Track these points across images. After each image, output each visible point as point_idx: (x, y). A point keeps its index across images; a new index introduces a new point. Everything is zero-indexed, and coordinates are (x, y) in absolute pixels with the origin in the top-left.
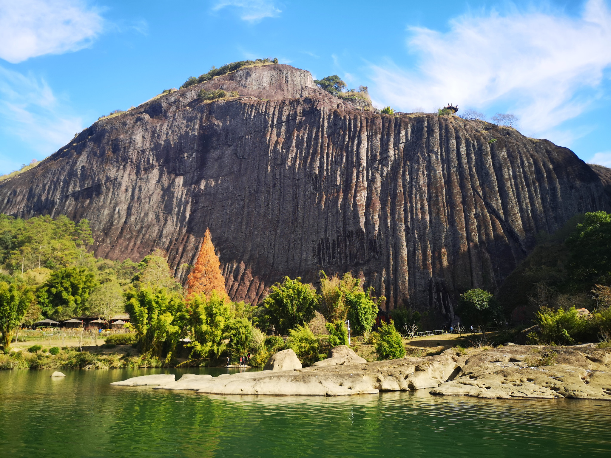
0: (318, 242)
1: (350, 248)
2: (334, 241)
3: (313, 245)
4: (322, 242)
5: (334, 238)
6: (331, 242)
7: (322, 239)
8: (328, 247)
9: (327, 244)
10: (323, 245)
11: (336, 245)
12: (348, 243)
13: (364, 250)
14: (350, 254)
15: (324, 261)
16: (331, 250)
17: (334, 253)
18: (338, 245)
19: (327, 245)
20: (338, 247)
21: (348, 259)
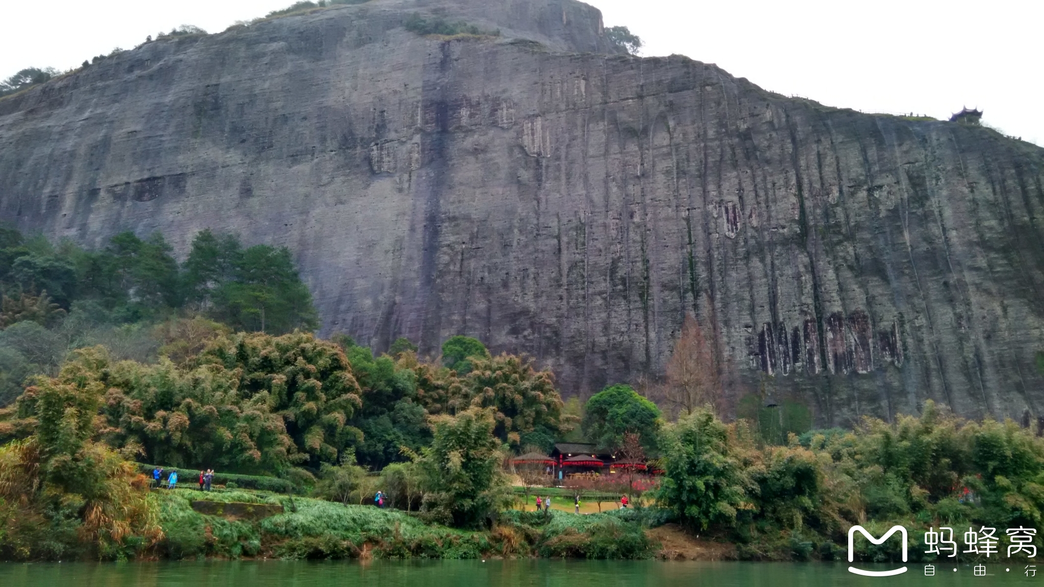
0: (759, 329)
1: (834, 345)
2: (796, 330)
3: (746, 334)
4: (769, 329)
5: (796, 324)
6: (789, 331)
7: (769, 324)
8: (783, 340)
9: (780, 334)
10: (770, 335)
11: (802, 338)
12: (830, 335)
13: (869, 350)
14: (835, 356)
15: (774, 366)
16: (790, 345)
17: (796, 353)
18: (807, 337)
19: (780, 337)
20: (805, 342)
21: (831, 366)
